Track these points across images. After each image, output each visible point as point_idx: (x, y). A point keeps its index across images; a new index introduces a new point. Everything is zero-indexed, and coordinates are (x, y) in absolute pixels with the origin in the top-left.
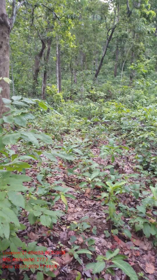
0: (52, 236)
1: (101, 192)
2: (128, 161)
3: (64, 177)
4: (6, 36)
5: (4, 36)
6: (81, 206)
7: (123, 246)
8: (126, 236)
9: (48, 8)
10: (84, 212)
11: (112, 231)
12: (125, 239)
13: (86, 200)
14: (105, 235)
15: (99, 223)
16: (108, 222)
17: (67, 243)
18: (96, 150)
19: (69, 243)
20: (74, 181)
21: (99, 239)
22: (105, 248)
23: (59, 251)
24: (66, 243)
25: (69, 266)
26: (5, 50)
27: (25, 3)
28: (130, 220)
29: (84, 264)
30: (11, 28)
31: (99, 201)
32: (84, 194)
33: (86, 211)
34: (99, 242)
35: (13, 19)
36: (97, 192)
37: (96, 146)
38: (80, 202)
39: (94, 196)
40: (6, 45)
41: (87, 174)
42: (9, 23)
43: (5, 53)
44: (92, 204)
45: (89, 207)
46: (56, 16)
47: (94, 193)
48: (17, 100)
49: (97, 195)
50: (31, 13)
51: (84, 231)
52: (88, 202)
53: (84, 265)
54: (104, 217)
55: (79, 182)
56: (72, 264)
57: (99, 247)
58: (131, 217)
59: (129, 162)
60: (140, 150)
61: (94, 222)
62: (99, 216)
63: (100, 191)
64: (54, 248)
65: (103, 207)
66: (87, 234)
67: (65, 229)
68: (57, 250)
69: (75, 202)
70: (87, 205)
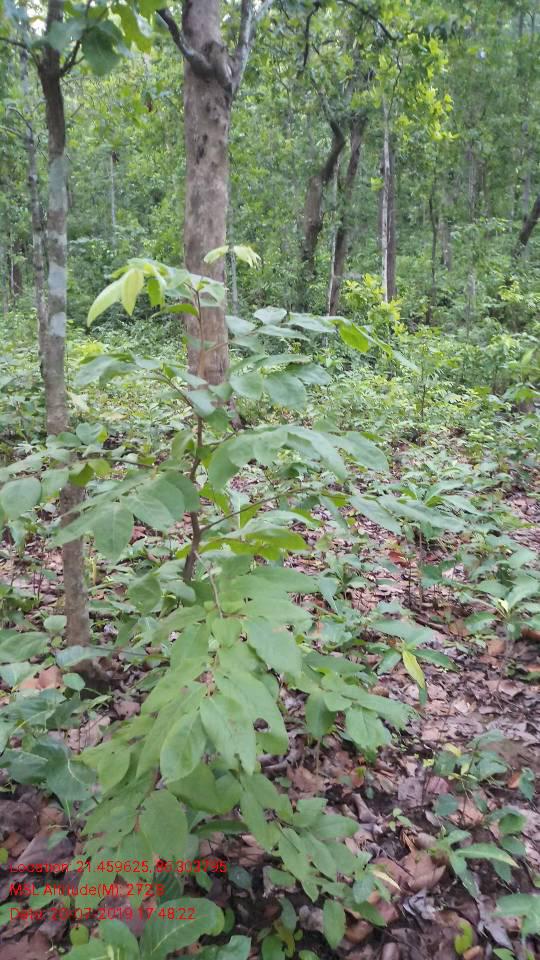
0: (370, 789)
3: (407, 592)
4: (219, 115)
5: (211, 117)
6: (473, 696)
9: (361, 6)
10: (480, 717)
13: (486, 678)
15: (536, 759)
17: (424, 816)
18: (522, 503)
19: (429, 816)
21: (536, 818)
23: (395, 840)
24: (419, 816)
25: (429, 895)
26: (213, 163)
29: (482, 897)
30: (233, 89)
31: (534, 685)
32: (480, 654)
33: (487, 714)
34: (537, 827)
35: (241, 59)
36: (529, 651)
37: (522, 490)
38: (464, 681)
39: (519, 666)
40: (215, 146)
41: (492, 587)
42: (228, 72)
43: (212, 174)
44: (512, 692)
45: (499, 702)
46: (387, 35)
47: (517, 655)
48: (272, 323)
49: (528, 662)
50: (301, 33)
51: (483, 783)
52: (495, 685)
53: (484, 902)
55: (464, 612)
56: (440, 892)
57: (537, 846)
61: (519, 756)
62: (538, 736)
63: (539, 649)
64: (378, 829)
66: (493, 793)
67: (417, 770)
68: (387, 837)
69: (447, 681)
70: (491, 695)
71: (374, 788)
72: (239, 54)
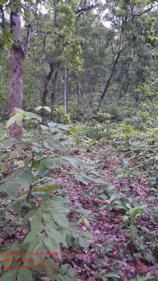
0: (76, 259)
1: (119, 215)
2: (140, 183)
3: (80, 199)
4: (21, 61)
5: (18, 61)
6: (100, 228)
7: (147, 270)
8: (148, 260)
9: (60, 35)
10: (104, 235)
11: (135, 255)
12: (148, 263)
13: (104, 223)
14: (127, 258)
15: (120, 246)
16: (129, 246)
17: (92, 266)
18: (107, 171)
19: (93, 265)
20: (90, 203)
21: (122, 263)
22: (128, 272)
23: (84, 274)
24: (90, 266)
26: (18, 74)
27: (38, 30)
28: (151, 244)
30: (25, 54)
31: (117, 224)
32: (101, 216)
33: (105, 234)
34: (122, 265)
35: (27, 46)
36: (114, 214)
37: (106, 167)
38: (98, 224)
39: (112, 219)
40: (19, 69)
41: (104, 197)
42: (24, 49)
43: (18, 77)
44: (111, 227)
45: (108, 230)
46: (67, 42)
47: (111, 216)
48: (53, 127)
49: (114, 218)
50: (43, 40)
51: (106, 254)
52: (106, 225)
54: (125, 240)
55: (96, 204)
57: (122, 271)
58: (151, 241)
59: (142, 184)
60: (152, 171)
61: (115, 245)
62: (119, 239)
63: (117, 214)
64: (80, 271)
65: (122, 230)
66: (109, 257)
67: (88, 252)
68: (82, 273)
69: (93, 225)
70: (105, 228)
71: (77, 259)
72: (26, 44)
